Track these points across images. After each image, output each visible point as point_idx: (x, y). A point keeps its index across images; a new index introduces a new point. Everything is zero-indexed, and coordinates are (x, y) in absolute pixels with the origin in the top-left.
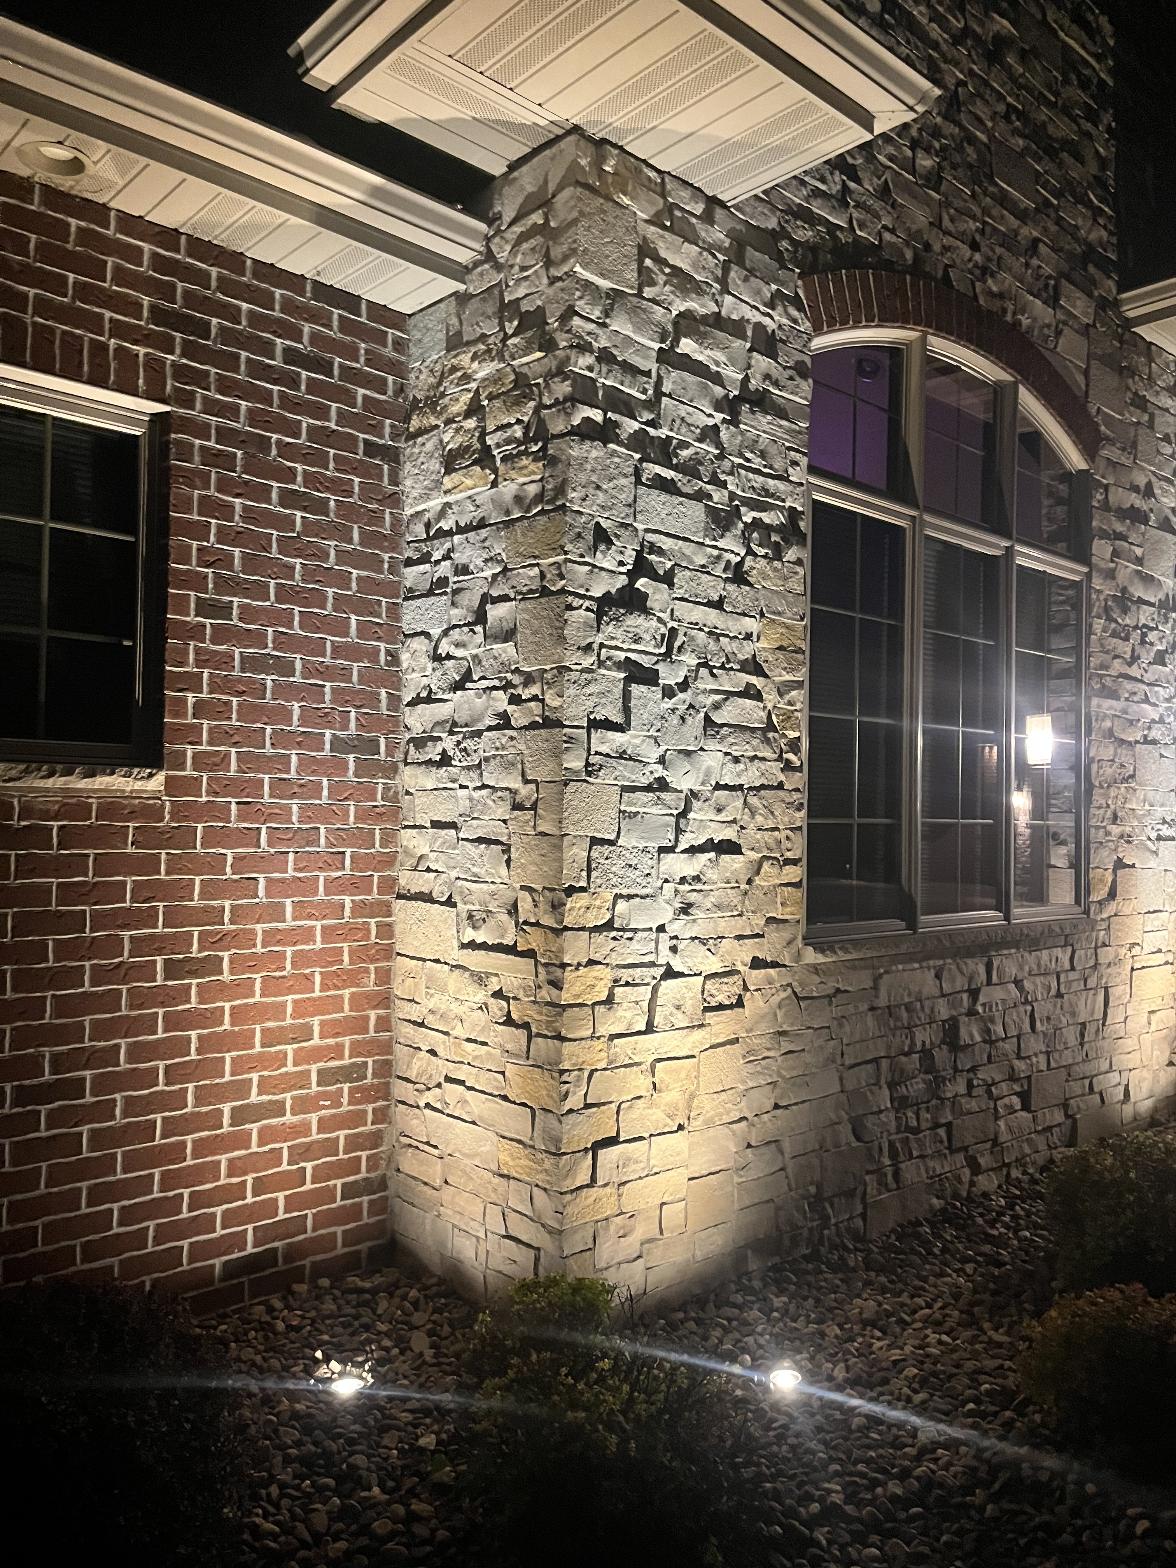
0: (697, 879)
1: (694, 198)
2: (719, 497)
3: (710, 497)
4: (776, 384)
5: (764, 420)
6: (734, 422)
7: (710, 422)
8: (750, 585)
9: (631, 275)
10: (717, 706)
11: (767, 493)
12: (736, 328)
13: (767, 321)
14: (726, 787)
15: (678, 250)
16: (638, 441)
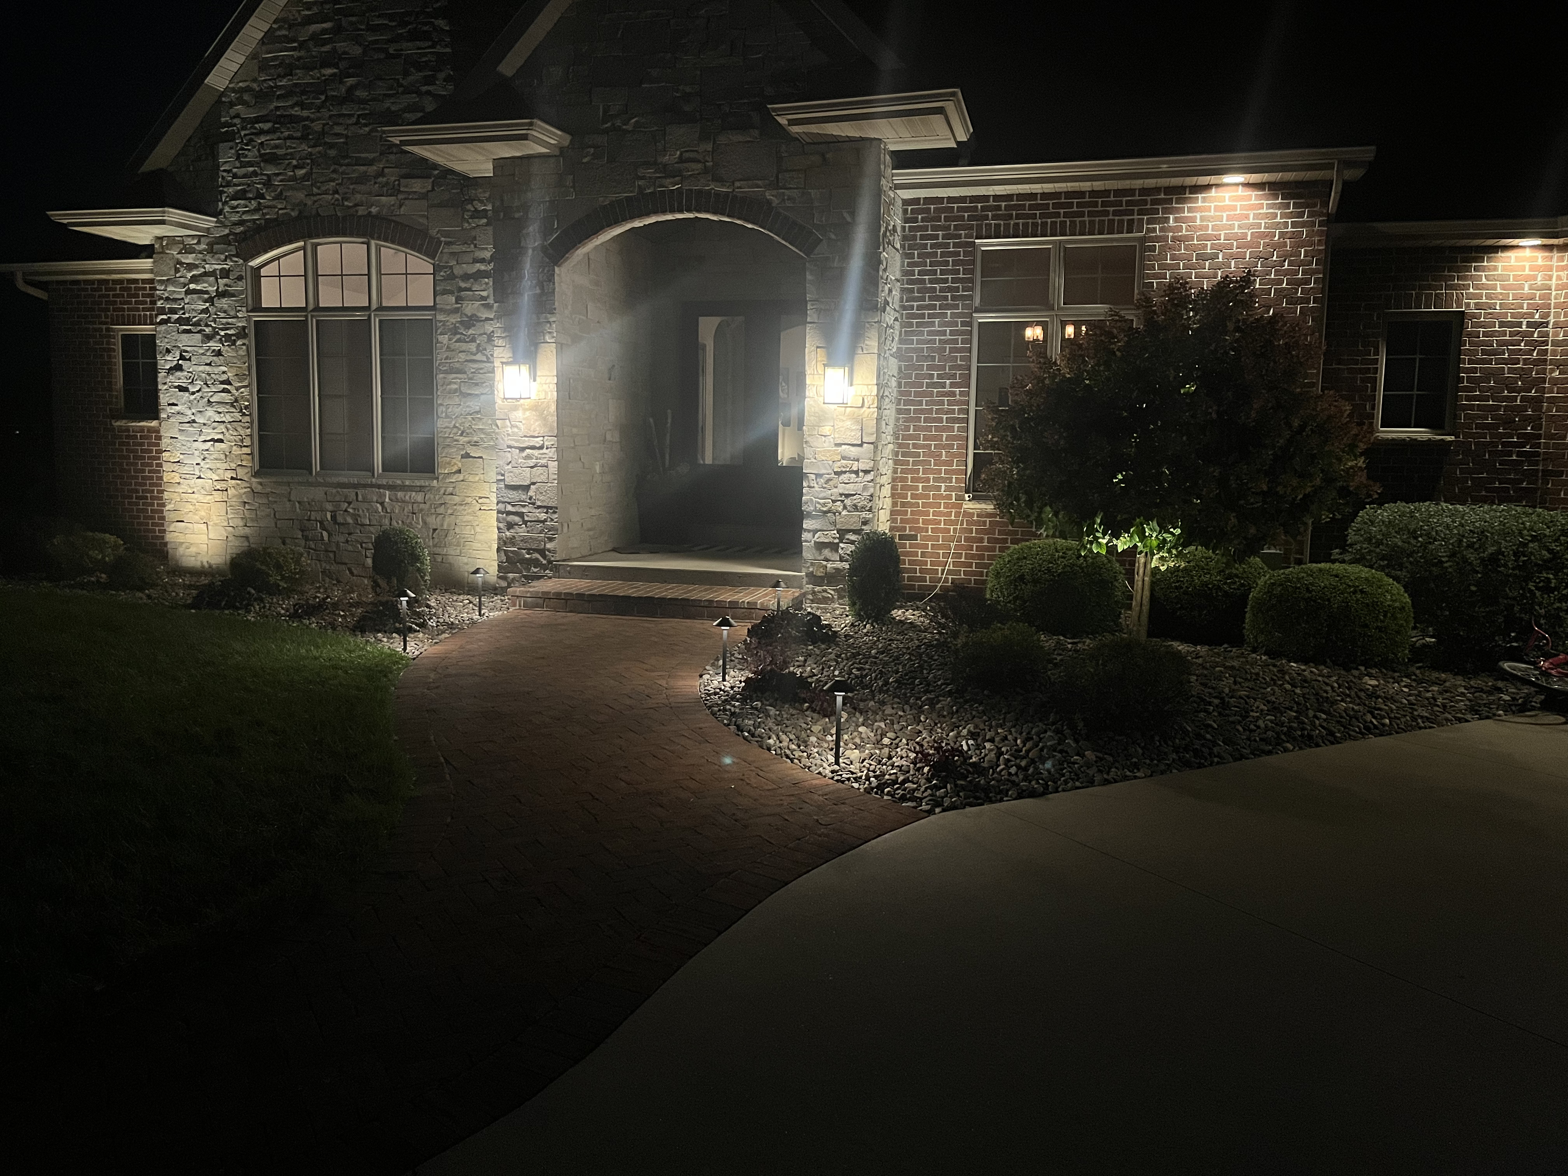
0: (207, 450)
1: (193, 239)
2: (208, 330)
3: (205, 331)
4: (230, 286)
5: (224, 300)
6: (213, 305)
7: (205, 307)
8: (223, 356)
9: (173, 272)
10: (211, 396)
11: (228, 324)
12: (213, 273)
13: (225, 266)
14: (218, 422)
15: (187, 258)
16: (178, 321)
